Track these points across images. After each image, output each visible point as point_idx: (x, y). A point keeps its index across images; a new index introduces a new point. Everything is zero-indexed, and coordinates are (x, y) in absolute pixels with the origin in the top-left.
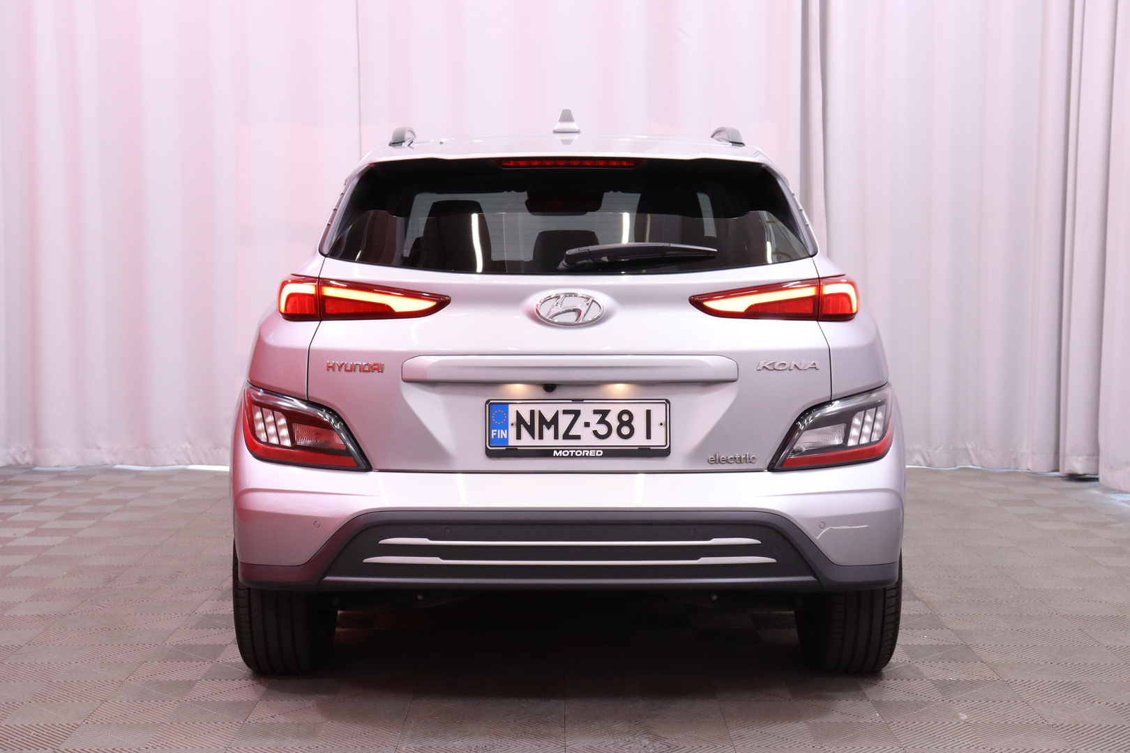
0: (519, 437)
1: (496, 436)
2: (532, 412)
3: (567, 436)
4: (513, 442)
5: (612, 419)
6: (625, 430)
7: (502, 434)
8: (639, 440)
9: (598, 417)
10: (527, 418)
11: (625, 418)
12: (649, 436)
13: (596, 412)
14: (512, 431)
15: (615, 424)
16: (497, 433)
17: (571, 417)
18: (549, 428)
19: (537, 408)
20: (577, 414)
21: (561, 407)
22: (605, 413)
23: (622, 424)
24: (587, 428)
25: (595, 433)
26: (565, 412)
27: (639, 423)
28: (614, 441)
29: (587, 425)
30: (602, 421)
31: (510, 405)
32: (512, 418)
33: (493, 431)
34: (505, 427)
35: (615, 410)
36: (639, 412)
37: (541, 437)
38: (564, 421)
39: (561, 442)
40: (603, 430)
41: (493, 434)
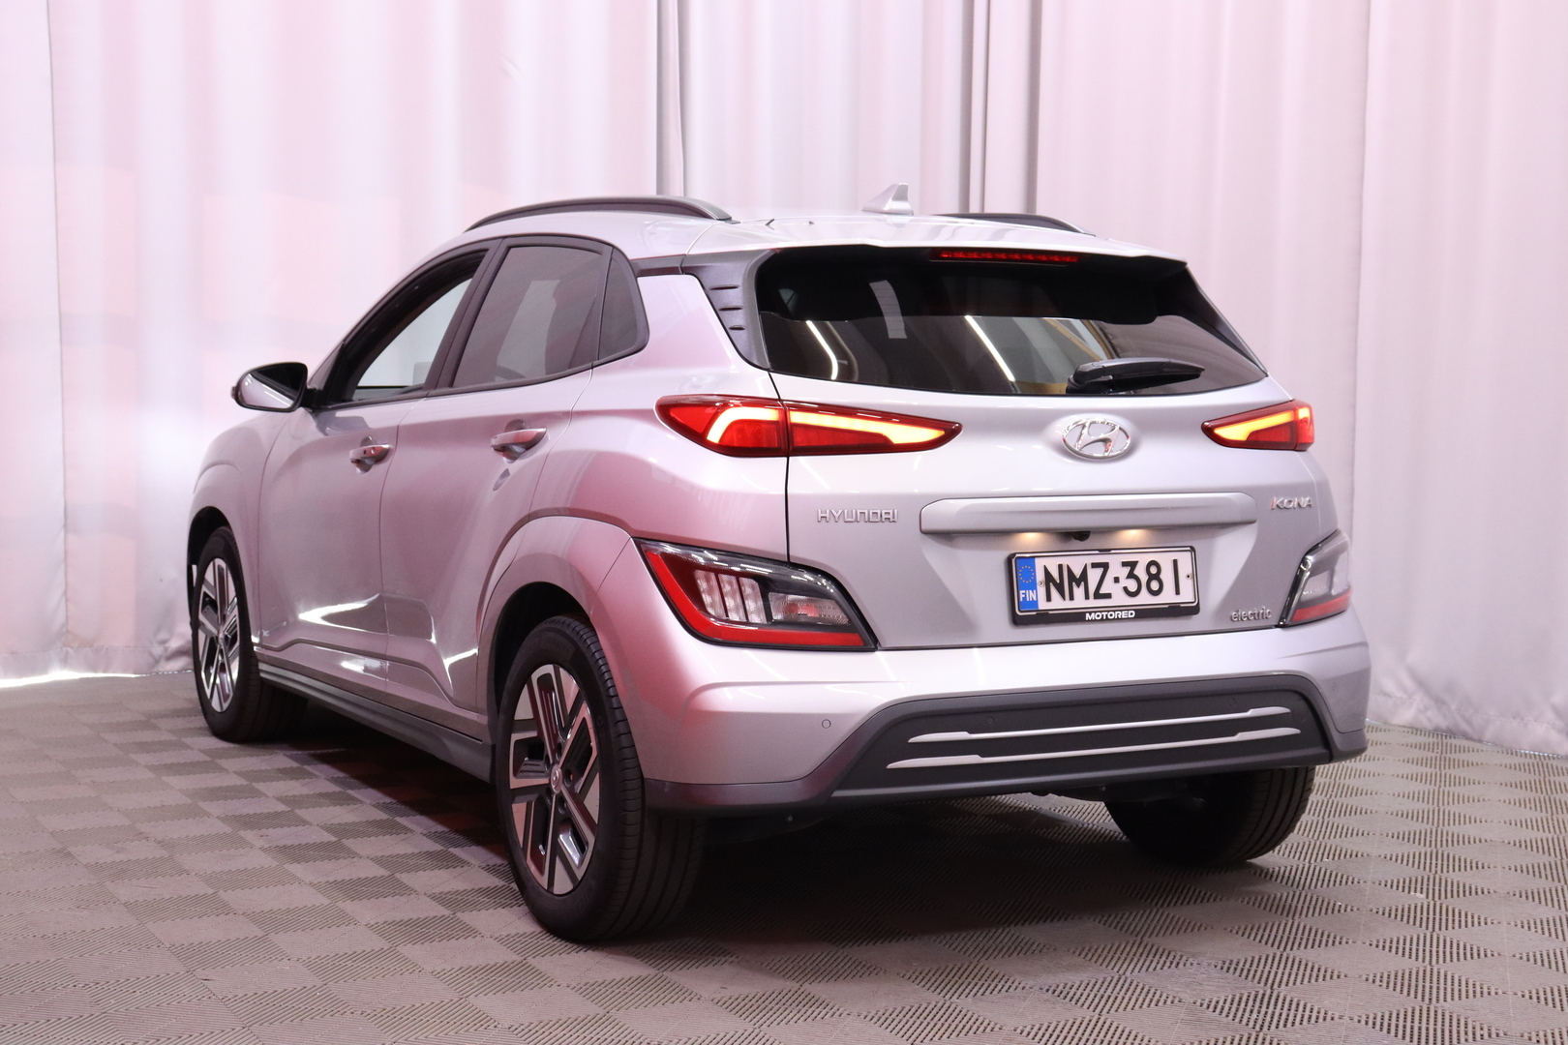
0: (1049, 599)
1: (1025, 598)
2: (1060, 567)
3: (1098, 595)
4: (1043, 605)
5: (1140, 572)
6: (1155, 585)
7: (1031, 595)
8: (1168, 597)
9: (1127, 570)
10: (1055, 574)
11: (1153, 570)
12: (1178, 592)
13: (1124, 564)
14: (1041, 590)
15: (1144, 578)
16: (1025, 594)
17: (1100, 571)
18: (1078, 586)
19: (1065, 561)
20: (1105, 566)
21: (1090, 559)
22: (1133, 565)
23: (1152, 577)
24: (1117, 584)
25: (1125, 589)
26: (1095, 565)
27: (1167, 576)
28: (1145, 599)
29: (1117, 580)
30: (1131, 575)
31: (1036, 559)
32: (1040, 576)
33: (1021, 592)
34: (1033, 587)
35: (1143, 560)
36: (1165, 560)
37: (1072, 598)
38: (1094, 576)
39: (1093, 603)
40: (1132, 586)
41: (1022, 596)
